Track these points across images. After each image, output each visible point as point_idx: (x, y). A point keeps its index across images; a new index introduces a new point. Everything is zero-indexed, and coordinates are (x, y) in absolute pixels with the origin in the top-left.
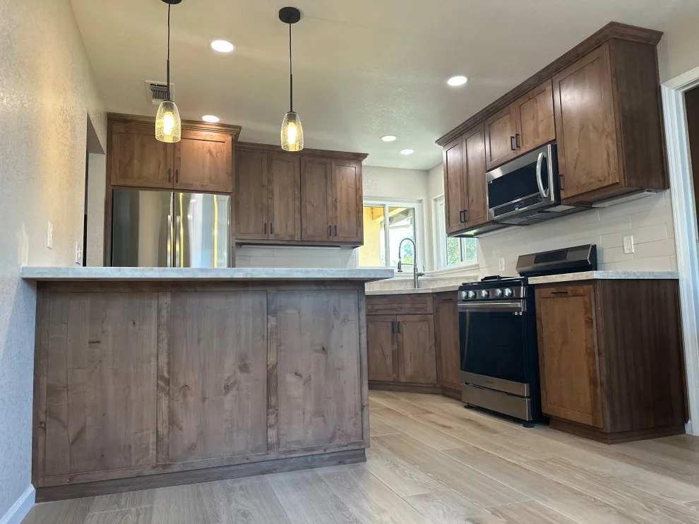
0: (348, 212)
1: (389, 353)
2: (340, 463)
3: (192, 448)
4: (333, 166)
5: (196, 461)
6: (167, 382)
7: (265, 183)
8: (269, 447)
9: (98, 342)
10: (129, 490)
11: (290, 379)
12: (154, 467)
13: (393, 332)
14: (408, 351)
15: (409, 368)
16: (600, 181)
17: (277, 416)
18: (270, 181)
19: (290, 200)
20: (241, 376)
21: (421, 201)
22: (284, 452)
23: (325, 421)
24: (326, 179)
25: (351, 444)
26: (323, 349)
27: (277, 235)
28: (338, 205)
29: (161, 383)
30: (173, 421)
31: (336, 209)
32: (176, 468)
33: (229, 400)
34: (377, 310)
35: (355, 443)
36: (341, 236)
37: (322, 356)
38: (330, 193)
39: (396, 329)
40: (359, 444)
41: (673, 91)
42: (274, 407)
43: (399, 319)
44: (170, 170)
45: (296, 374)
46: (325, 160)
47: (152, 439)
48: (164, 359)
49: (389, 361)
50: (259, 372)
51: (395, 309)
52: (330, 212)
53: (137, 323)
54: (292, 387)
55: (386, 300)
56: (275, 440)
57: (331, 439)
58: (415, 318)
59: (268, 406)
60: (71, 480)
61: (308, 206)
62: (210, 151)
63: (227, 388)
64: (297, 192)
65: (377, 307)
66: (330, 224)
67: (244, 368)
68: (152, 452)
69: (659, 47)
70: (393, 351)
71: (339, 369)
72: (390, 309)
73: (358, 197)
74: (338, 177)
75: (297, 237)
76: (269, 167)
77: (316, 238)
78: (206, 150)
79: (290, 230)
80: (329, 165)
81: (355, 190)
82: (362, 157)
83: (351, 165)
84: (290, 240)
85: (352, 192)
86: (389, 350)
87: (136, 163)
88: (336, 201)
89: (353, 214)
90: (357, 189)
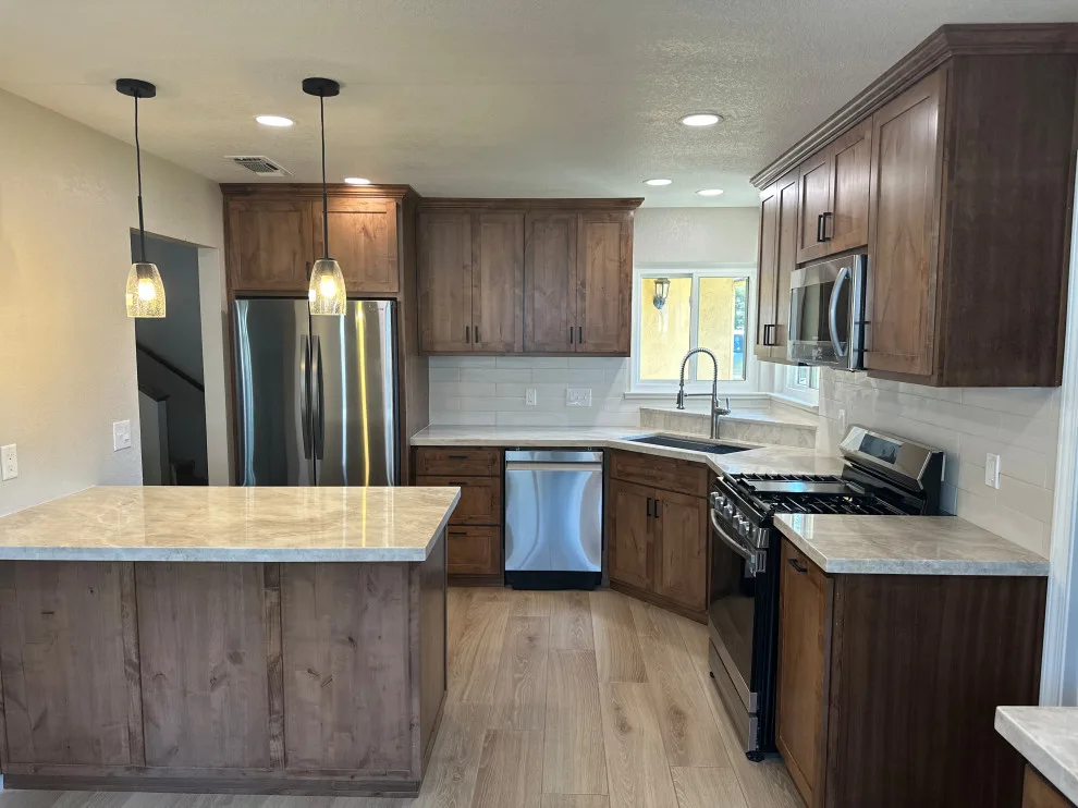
0: (604, 303)
1: (642, 545)
2: (377, 795)
3: (172, 751)
4: (580, 225)
5: (178, 769)
6: (138, 667)
7: (468, 262)
8: (274, 764)
9: (52, 613)
10: (103, 790)
11: (301, 676)
12: (128, 769)
13: (648, 515)
14: (669, 549)
15: (669, 576)
17: (283, 725)
18: (474, 259)
19: (507, 286)
20: (230, 667)
22: (293, 773)
23: (353, 739)
24: (569, 248)
25: (392, 773)
26: (351, 639)
27: (484, 345)
28: (588, 292)
29: (130, 670)
30: (145, 715)
31: (583, 297)
32: (154, 773)
33: (217, 697)
34: (629, 475)
35: (398, 773)
36: (590, 342)
37: (350, 649)
38: (574, 272)
39: (653, 510)
40: (406, 775)
42: (278, 713)
43: (659, 495)
44: (308, 264)
45: (310, 671)
46: (566, 216)
47: (124, 735)
48: (131, 640)
49: (642, 557)
50: (255, 664)
51: (654, 478)
52: (574, 305)
53: (95, 590)
54: (305, 689)
55: (641, 460)
56: (280, 755)
57: (363, 764)
58: (679, 498)
59: (271, 712)
60: (36, 770)
61: (537, 295)
62: (364, 229)
63: (214, 683)
64: (518, 274)
65: (630, 469)
66: (572, 324)
67: (235, 658)
68: (125, 750)
70: (648, 544)
71: (375, 669)
72: (648, 477)
73: (623, 275)
74: (589, 243)
75: (517, 347)
76: (474, 234)
77: (548, 348)
78: (359, 227)
79: (508, 338)
80: (573, 224)
81: (617, 264)
82: (632, 203)
83: (612, 220)
84: (507, 351)
85: (613, 267)
86: (642, 540)
87: (263, 255)
88: (583, 285)
89: (613, 305)
90: (621, 262)
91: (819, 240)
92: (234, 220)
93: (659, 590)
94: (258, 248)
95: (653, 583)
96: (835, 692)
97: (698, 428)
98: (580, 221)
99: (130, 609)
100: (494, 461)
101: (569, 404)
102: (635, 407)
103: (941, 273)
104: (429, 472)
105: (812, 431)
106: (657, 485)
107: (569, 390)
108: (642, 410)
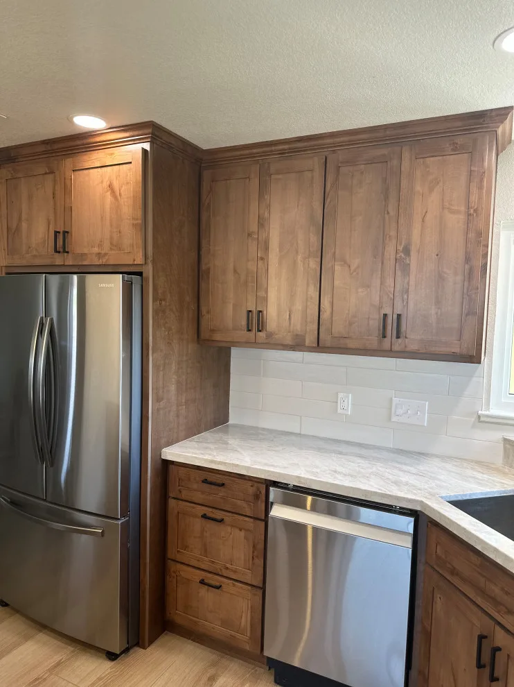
0: (440, 279)
4: (406, 164)
7: (254, 227)
13: (480, 664)
18: (262, 223)
19: (299, 258)
24: (386, 198)
27: (270, 335)
28: (414, 262)
31: (406, 269)
36: (414, 337)
38: (393, 233)
46: (384, 151)
52: (390, 282)
61: (337, 268)
62: (111, 187)
66: (386, 310)
73: (471, 235)
74: (418, 188)
75: (310, 340)
76: (263, 189)
77: (351, 344)
78: (106, 184)
79: (297, 325)
80: (395, 162)
81: (462, 217)
83: (457, 149)
84: (297, 345)
85: (455, 222)
88: (407, 251)
89: (453, 282)
90: (469, 215)
98: (406, 155)
100: (257, 497)
101: (394, 419)
102: (497, 435)
107: (395, 400)
108: (505, 440)
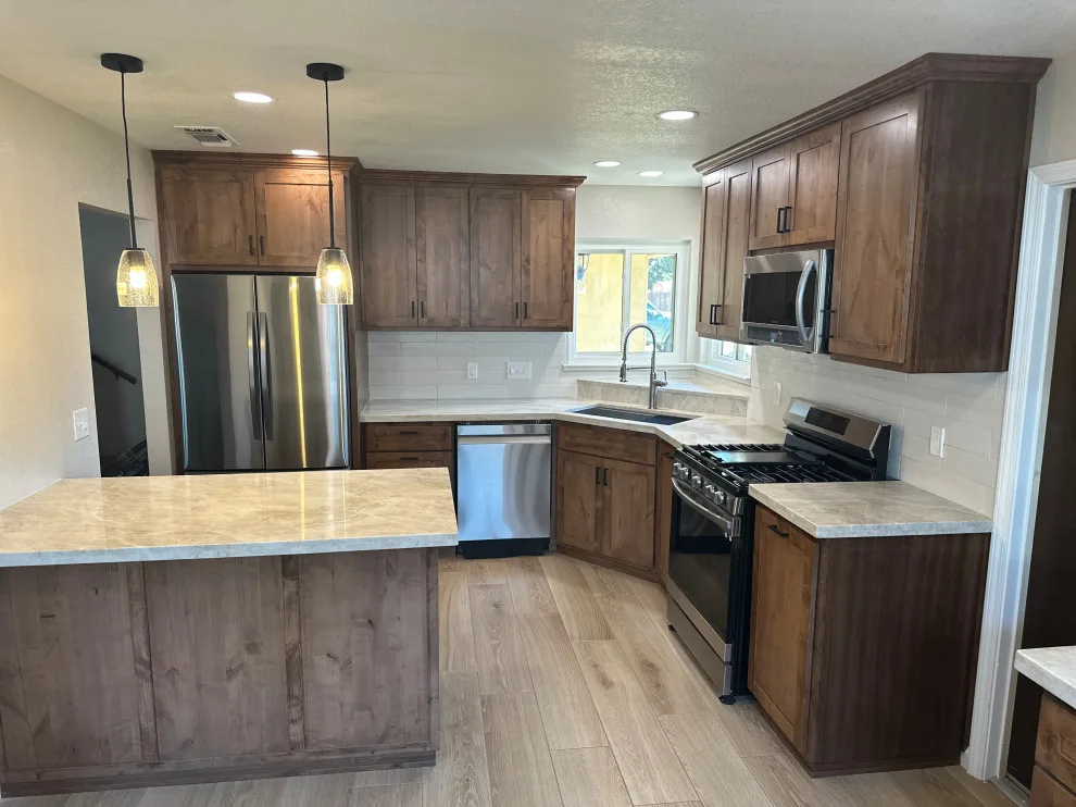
0: (549, 280)
1: (591, 512)
2: (396, 766)
3: (187, 744)
4: (525, 201)
5: (194, 761)
6: (149, 666)
7: (412, 235)
8: (294, 747)
9: (52, 616)
10: (113, 789)
11: (321, 661)
12: (140, 766)
13: (597, 483)
14: (618, 513)
15: (618, 538)
16: (879, 348)
17: (302, 709)
18: (419, 233)
19: (452, 261)
20: (246, 657)
21: (689, 242)
22: (315, 753)
23: (373, 717)
24: (514, 223)
25: (410, 745)
26: (370, 622)
27: (431, 320)
28: (532, 267)
29: (140, 667)
30: (158, 712)
31: (527, 272)
32: (168, 767)
33: (234, 687)
34: (578, 445)
35: (418, 745)
36: (535, 317)
37: (371, 632)
38: (519, 248)
39: (602, 478)
40: (425, 746)
41: (1046, 187)
42: (297, 698)
43: (607, 464)
44: (251, 237)
45: (329, 655)
46: (510, 192)
47: (135, 733)
48: (140, 637)
49: (591, 522)
50: (274, 652)
51: (603, 449)
52: (518, 280)
53: (101, 591)
54: (325, 674)
55: (589, 431)
56: (300, 738)
57: (383, 739)
58: (628, 467)
59: (290, 696)
60: (38, 776)
61: (481, 270)
62: (311, 202)
63: (231, 673)
64: (464, 249)
65: (579, 441)
66: (517, 300)
67: (252, 648)
68: (136, 749)
69: (1040, 88)
70: (597, 509)
71: (393, 649)
72: (596, 447)
73: (565, 253)
74: (533, 219)
75: (463, 322)
76: (418, 209)
77: (493, 323)
78: (305, 199)
79: (453, 311)
80: (518, 201)
81: (560, 241)
82: (575, 182)
83: (555, 197)
84: (454, 327)
85: (556, 243)
86: (591, 506)
87: (201, 227)
88: (528, 261)
89: (556, 281)
90: (564, 240)
91: (779, 231)
92: (168, 189)
93: (607, 552)
94: (194, 222)
95: (601, 545)
96: (820, 639)
97: (636, 398)
98: (525, 197)
99: (139, 606)
100: (445, 436)
101: (509, 377)
102: (573, 379)
103: (915, 273)
104: (380, 449)
105: (744, 401)
106: (605, 455)
107: (510, 364)
108: (579, 381)
